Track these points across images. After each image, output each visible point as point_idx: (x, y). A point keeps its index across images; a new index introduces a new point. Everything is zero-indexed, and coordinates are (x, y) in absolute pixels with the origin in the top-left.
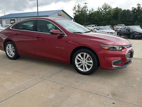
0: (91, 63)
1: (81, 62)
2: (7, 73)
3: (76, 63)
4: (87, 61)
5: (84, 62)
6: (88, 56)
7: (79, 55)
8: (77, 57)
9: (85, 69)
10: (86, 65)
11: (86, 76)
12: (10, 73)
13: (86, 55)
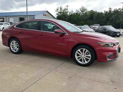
0: (89, 57)
1: (80, 56)
2: (17, 66)
3: (76, 57)
4: (86, 55)
5: (83, 56)
6: (87, 51)
7: (79, 50)
8: (77, 52)
9: (84, 61)
10: (85, 59)
11: (85, 67)
12: (20, 66)
13: (85, 51)
